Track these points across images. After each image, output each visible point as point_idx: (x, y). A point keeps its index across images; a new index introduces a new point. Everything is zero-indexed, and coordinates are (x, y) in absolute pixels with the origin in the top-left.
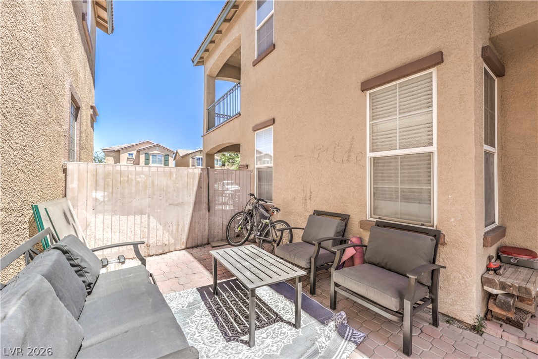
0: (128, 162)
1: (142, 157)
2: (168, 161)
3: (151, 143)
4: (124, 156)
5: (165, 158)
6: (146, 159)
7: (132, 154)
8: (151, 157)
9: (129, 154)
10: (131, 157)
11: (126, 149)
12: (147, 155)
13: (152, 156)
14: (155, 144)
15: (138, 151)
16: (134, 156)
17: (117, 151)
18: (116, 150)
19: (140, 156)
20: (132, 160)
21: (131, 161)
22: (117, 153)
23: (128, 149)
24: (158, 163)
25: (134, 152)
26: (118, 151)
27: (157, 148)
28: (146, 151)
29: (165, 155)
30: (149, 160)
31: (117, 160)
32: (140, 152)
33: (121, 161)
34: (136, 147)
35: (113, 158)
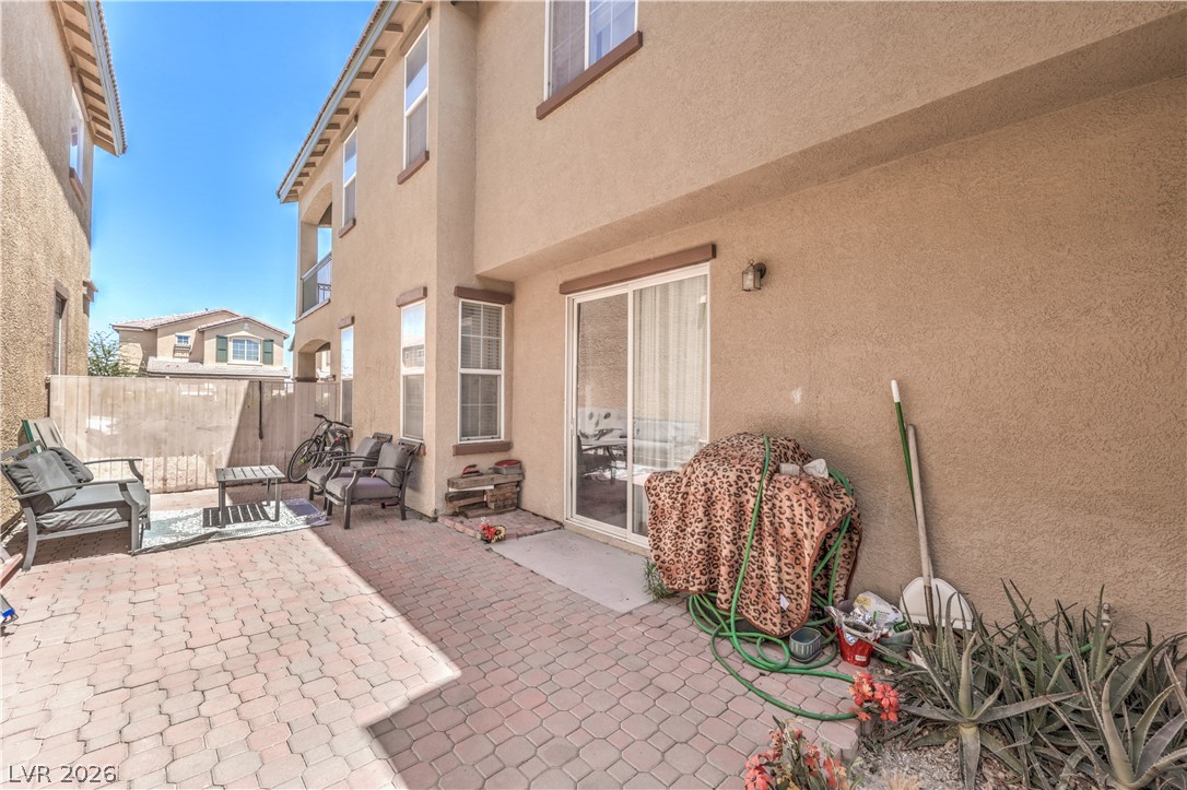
0: (177, 354)
1: (210, 346)
2: (271, 353)
3: (232, 315)
4: (166, 343)
5: (264, 348)
6: (219, 349)
7: (186, 338)
8: (231, 344)
9: (180, 337)
10: (183, 344)
11: (171, 327)
12: (222, 340)
13: (234, 341)
14: (242, 315)
15: (201, 332)
16: (191, 342)
17: (150, 330)
18: (148, 327)
19: (206, 342)
20: (186, 351)
21: (183, 352)
22: (151, 335)
23: (177, 327)
24: (249, 358)
25: (192, 334)
26: (154, 331)
27: (246, 324)
28: (220, 333)
29: (265, 341)
30: (226, 350)
31: (150, 350)
32: (206, 334)
33: (158, 353)
34: (196, 322)
35: (139, 345)
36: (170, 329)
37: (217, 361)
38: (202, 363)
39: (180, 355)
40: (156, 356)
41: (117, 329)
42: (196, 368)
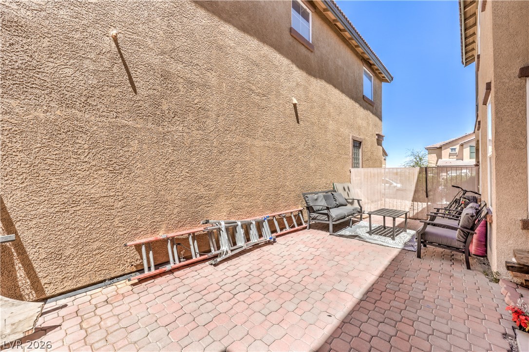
0: (450, 157)
1: (467, 151)
4: (446, 152)
6: (471, 153)
7: (455, 149)
9: (452, 149)
10: (453, 152)
12: (472, 147)
15: (462, 145)
16: (457, 151)
18: (438, 147)
19: (464, 150)
20: (455, 155)
21: (453, 156)
22: (440, 150)
23: (450, 145)
25: (457, 147)
26: (440, 148)
28: (471, 144)
31: (439, 156)
32: (464, 146)
33: (443, 157)
34: (460, 141)
35: (435, 155)
36: (447, 146)
37: (470, 158)
38: (462, 160)
39: (452, 157)
40: (441, 159)
41: (427, 149)
42: (460, 163)
